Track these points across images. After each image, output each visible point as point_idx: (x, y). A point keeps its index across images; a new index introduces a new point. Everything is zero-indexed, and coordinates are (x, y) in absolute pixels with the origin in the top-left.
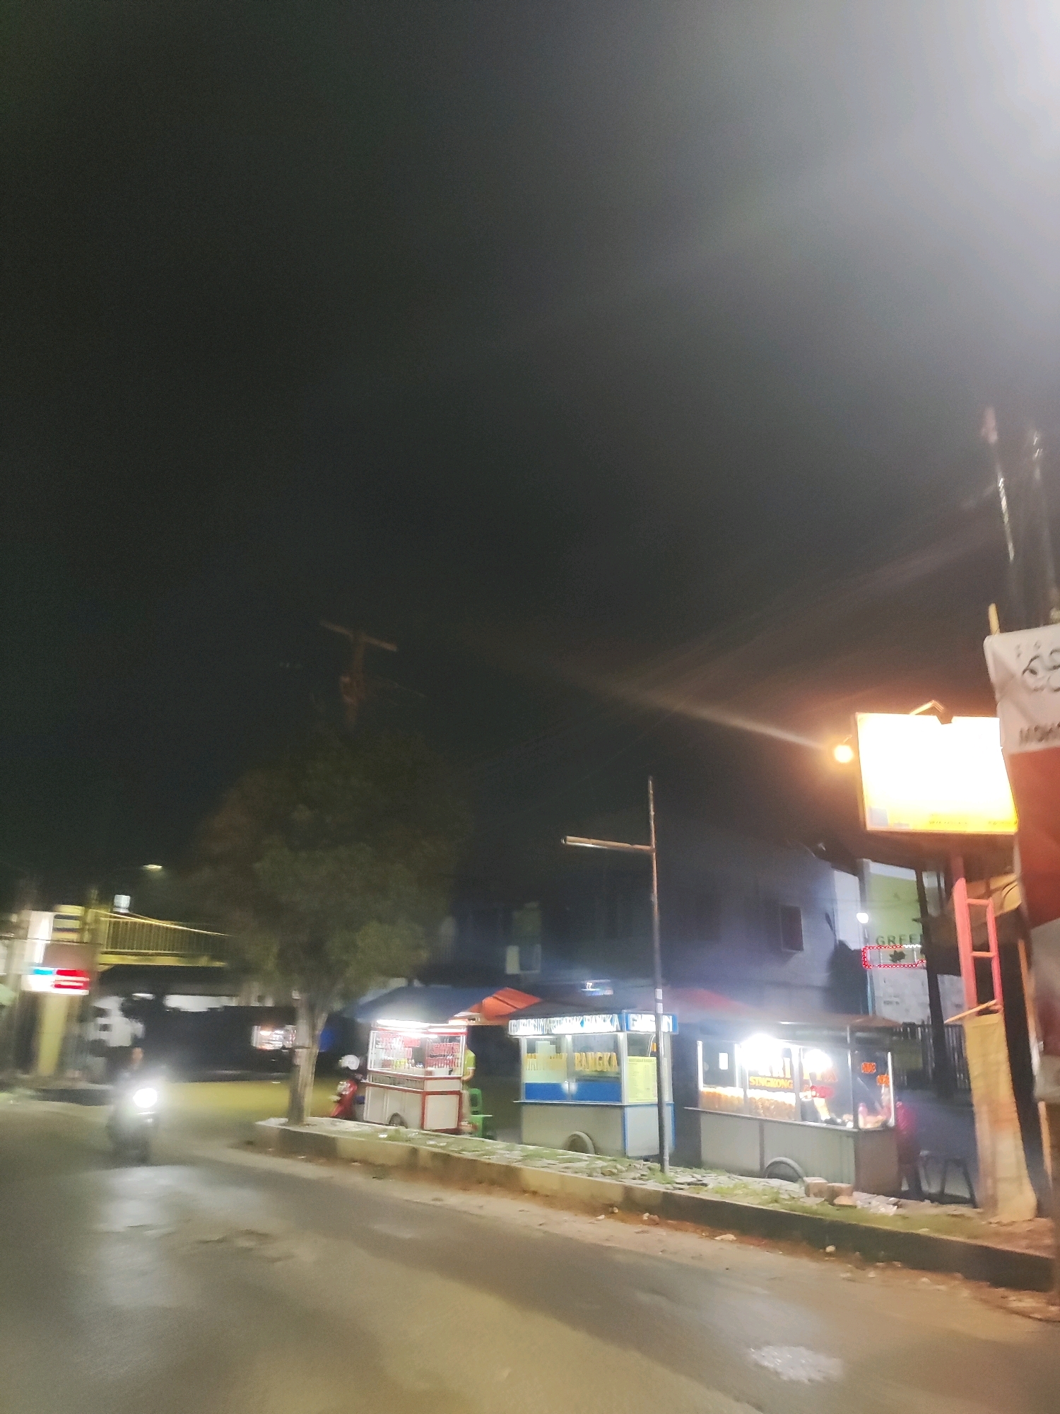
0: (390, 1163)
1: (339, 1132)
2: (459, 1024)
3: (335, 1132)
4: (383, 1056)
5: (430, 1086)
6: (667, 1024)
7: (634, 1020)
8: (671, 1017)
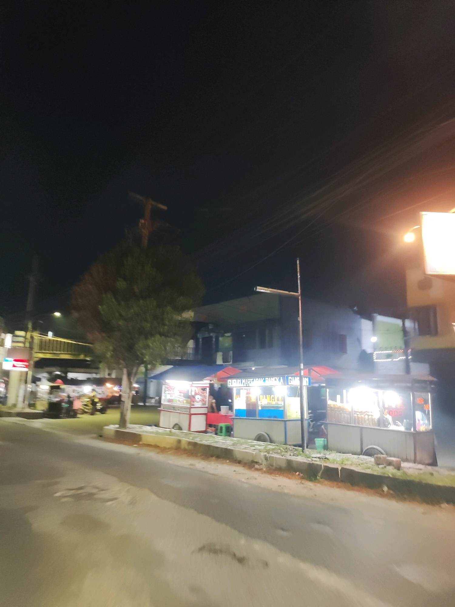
0: (168, 447)
1: (143, 432)
2: (206, 383)
3: (141, 432)
4: (168, 397)
5: (193, 411)
6: (306, 381)
7: (290, 379)
8: (308, 378)
